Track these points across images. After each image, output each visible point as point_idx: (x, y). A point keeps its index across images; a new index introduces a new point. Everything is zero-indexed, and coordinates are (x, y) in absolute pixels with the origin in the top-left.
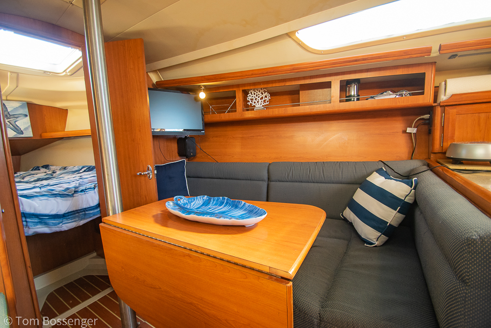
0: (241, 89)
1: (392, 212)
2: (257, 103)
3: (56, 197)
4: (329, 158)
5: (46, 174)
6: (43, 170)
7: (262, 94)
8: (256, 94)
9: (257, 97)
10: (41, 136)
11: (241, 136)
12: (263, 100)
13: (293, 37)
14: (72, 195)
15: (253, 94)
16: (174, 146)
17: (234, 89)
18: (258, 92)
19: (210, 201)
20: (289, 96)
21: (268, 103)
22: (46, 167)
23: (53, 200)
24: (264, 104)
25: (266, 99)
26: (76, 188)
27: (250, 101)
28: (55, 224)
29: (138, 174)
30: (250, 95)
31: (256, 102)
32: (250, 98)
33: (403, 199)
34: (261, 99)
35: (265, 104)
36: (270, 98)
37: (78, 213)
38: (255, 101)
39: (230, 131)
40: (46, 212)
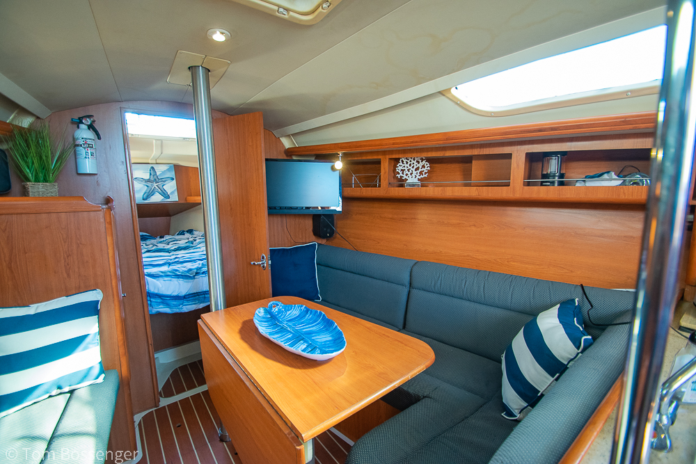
0: (388, 157)
1: (548, 379)
2: (409, 175)
3: (178, 278)
4: (511, 263)
5: (187, 241)
6: (187, 235)
7: (419, 163)
8: (409, 163)
9: (411, 168)
10: (186, 200)
11: (390, 216)
12: (418, 172)
13: (447, 95)
14: (194, 278)
15: (405, 163)
16: (309, 223)
17: (380, 157)
18: (412, 160)
19: (307, 313)
20: (461, 165)
21: (426, 176)
22: (190, 231)
23: (175, 281)
24: (420, 178)
25: (423, 169)
26: (198, 269)
27: (401, 173)
28: (176, 306)
29: (252, 263)
30: (401, 164)
31: (409, 173)
32: (400, 168)
33: (566, 363)
34: (416, 170)
35: (421, 176)
36: (429, 168)
37: (198, 295)
38: (407, 172)
39: (377, 209)
40: (169, 293)
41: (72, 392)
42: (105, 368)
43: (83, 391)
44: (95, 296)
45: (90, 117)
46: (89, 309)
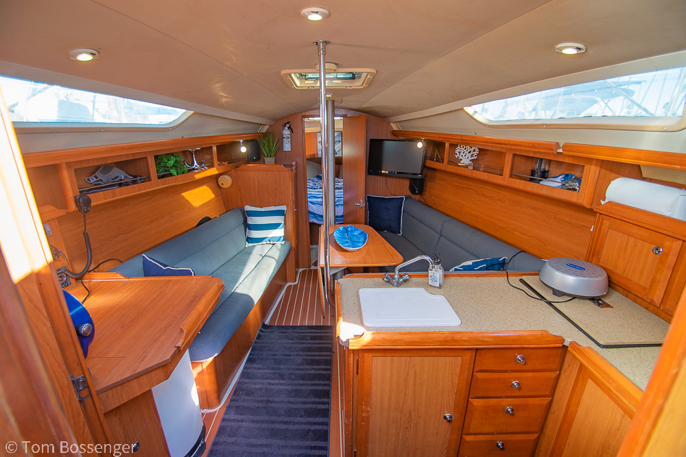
0: (449, 142)
2: (464, 156)
7: (471, 148)
8: (465, 147)
9: (465, 151)
15: (462, 147)
17: (445, 142)
21: (475, 158)
25: (474, 153)
27: (458, 154)
30: (459, 148)
32: (458, 151)
34: (469, 153)
35: (472, 158)
36: (478, 152)
38: (463, 154)
40: (318, 213)
41: (273, 244)
42: (286, 238)
43: (279, 244)
44: (284, 208)
45: (288, 123)
46: (281, 213)
